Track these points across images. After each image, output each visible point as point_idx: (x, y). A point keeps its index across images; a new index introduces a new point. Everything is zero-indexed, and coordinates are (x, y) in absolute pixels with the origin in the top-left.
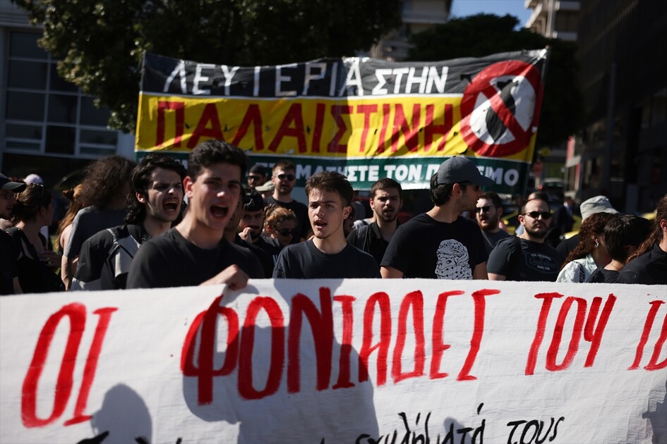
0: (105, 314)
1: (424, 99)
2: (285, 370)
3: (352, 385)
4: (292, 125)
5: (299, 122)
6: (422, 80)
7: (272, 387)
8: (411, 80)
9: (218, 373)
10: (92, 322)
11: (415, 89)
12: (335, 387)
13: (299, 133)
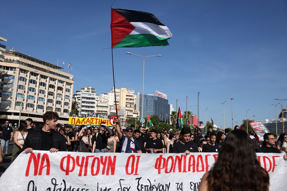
0: (139, 157)
1: (105, 119)
2: (173, 168)
3: (187, 172)
4: (88, 121)
5: (89, 120)
6: (104, 117)
7: (170, 171)
8: (103, 117)
9: (161, 169)
10: (136, 158)
11: (104, 118)
12: (183, 172)
13: (89, 121)
